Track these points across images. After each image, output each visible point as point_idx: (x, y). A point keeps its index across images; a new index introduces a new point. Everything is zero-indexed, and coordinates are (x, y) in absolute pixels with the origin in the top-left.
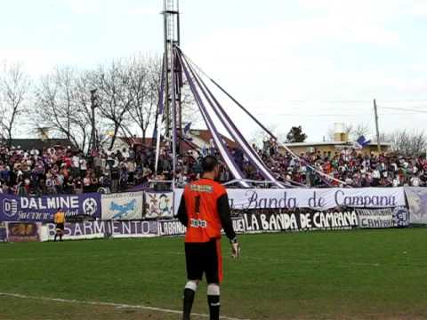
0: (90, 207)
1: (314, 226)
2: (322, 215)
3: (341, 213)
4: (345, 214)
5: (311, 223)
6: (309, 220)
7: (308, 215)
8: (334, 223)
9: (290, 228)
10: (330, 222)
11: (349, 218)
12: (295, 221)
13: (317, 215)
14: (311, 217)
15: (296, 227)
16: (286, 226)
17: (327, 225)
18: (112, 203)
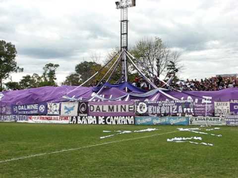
0: (42, 108)
1: (106, 123)
2: (112, 118)
3: (123, 117)
4: (127, 117)
5: (105, 122)
6: (104, 120)
7: (103, 117)
8: (119, 122)
9: (92, 124)
10: (116, 122)
11: (129, 120)
12: (95, 120)
13: (109, 117)
14: (105, 119)
15: (96, 123)
16: (90, 122)
17: (114, 123)
18: (65, 106)
